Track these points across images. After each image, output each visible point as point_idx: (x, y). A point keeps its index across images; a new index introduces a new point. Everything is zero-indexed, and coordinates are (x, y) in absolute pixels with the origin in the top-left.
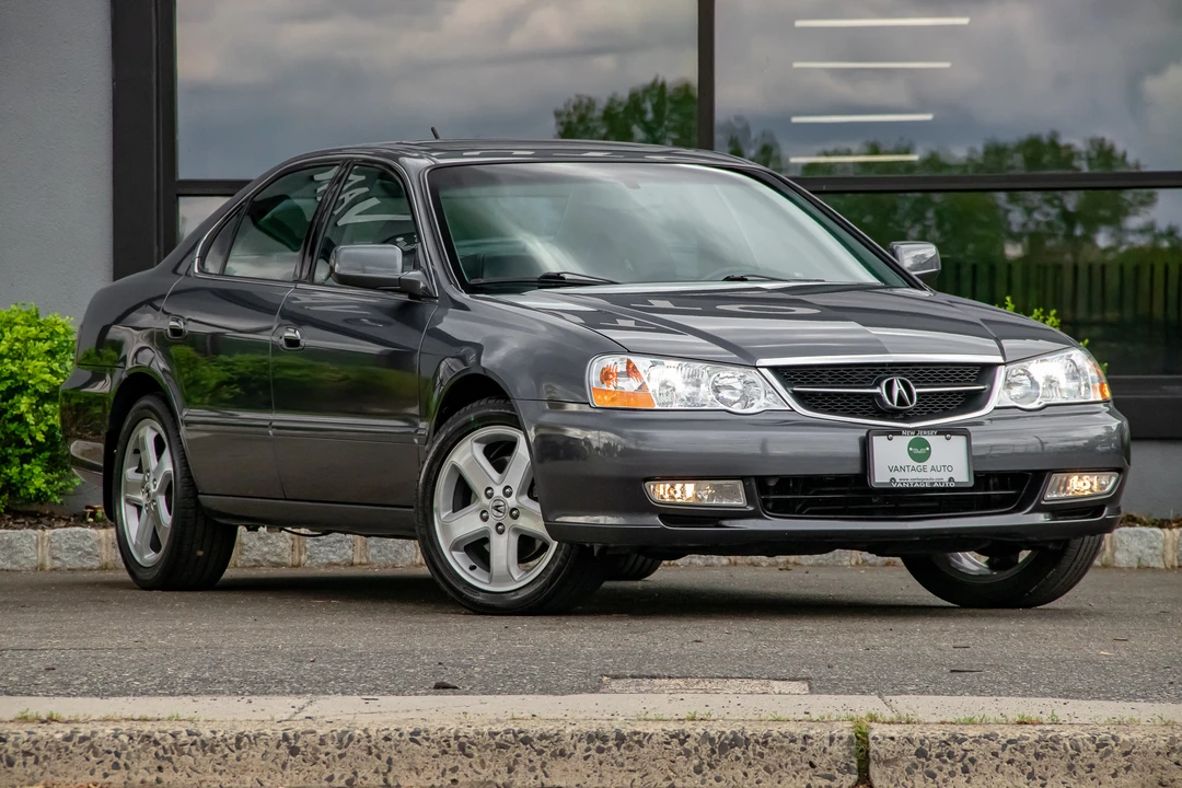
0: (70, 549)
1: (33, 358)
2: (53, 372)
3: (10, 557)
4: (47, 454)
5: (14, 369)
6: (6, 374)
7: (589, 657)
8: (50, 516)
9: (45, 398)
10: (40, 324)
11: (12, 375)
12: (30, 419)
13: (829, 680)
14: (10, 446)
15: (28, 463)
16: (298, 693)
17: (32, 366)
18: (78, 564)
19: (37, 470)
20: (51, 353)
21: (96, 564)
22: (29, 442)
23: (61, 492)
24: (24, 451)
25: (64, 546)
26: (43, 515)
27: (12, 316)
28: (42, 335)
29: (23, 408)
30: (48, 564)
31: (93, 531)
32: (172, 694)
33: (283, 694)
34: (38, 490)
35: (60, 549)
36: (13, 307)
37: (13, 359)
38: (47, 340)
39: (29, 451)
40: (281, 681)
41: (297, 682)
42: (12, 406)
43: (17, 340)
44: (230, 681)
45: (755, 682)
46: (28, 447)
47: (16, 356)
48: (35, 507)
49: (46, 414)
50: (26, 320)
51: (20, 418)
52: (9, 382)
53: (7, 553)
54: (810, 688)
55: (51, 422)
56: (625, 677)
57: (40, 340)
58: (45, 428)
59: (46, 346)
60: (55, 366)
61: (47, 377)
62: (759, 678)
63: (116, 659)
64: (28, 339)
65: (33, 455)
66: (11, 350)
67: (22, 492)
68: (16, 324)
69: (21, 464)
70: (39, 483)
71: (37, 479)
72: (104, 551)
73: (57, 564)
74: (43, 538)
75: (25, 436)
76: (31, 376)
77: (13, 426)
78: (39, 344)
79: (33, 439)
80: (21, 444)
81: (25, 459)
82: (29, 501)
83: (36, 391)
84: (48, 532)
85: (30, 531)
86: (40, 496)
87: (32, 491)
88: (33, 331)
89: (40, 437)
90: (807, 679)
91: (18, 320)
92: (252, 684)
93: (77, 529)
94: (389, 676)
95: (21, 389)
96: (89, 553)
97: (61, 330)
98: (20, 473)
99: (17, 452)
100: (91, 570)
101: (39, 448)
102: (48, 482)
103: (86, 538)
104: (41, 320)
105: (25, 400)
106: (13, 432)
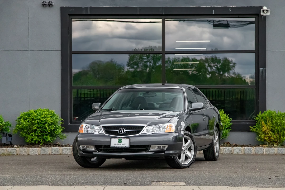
0: (55, 151)
1: (48, 118)
2: (51, 120)
3: (44, 152)
4: (50, 134)
5: (45, 120)
6: (43, 120)
7: (148, 177)
8: (51, 145)
9: (50, 124)
10: (49, 112)
11: (44, 121)
12: (48, 128)
13: (189, 182)
14: (44, 133)
15: (47, 136)
16: (102, 185)
17: (48, 119)
18: (56, 153)
19: (49, 137)
20: (51, 117)
21: (59, 153)
22: (47, 132)
23: (52, 141)
24: (46, 134)
25: (54, 150)
26: (50, 145)
27: (44, 110)
28: (50, 114)
29: (46, 126)
30: (51, 154)
31: (58, 148)
32: (81, 185)
33: (99, 185)
34: (49, 140)
35: (53, 151)
36: (44, 109)
37: (45, 118)
38: (50, 115)
39: (47, 134)
40: (99, 183)
41: (101, 183)
42: (44, 126)
43: (45, 115)
44: (90, 183)
45: (177, 183)
46: (47, 133)
47: (45, 117)
48: (48, 143)
49: (50, 127)
50: (47, 111)
51: (46, 128)
52: (44, 122)
53: (44, 151)
54: (186, 184)
55: (51, 129)
56: (155, 182)
57: (49, 114)
58: (50, 130)
59: (50, 116)
60: (52, 119)
61: (51, 121)
62: (177, 182)
63: (70, 177)
64: (47, 114)
65: (48, 134)
66: (44, 116)
67: (46, 141)
68: (45, 112)
69: (46, 136)
70: (49, 139)
71: (49, 138)
72: (60, 151)
73: (52, 153)
74: (50, 149)
75: (46, 131)
76: (48, 121)
77: (44, 129)
78: (49, 115)
79: (48, 131)
80: (46, 132)
81: (46, 135)
82: (47, 142)
83: (49, 123)
84: (51, 148)
85: (48, 148)
86: (49, 141)
87: (48, 140)
88: (48, 113)
89: (49, 131)
90: (185, 182)
91: (45, 111)
92: (94, 183)
93: (56, 147)
94: (116, 181)
95: (46, 123)
96: (58, 152)
97: (53, 113)
98: (46, 137)
99: (45, 134)
100: (58, 154)
101: (49, 133)
102: (50, 139)
103: (57, 149)
104: (49, 111)
105: (47, 125)
106: (44, 130)
